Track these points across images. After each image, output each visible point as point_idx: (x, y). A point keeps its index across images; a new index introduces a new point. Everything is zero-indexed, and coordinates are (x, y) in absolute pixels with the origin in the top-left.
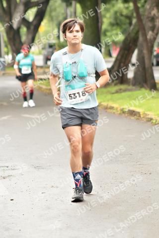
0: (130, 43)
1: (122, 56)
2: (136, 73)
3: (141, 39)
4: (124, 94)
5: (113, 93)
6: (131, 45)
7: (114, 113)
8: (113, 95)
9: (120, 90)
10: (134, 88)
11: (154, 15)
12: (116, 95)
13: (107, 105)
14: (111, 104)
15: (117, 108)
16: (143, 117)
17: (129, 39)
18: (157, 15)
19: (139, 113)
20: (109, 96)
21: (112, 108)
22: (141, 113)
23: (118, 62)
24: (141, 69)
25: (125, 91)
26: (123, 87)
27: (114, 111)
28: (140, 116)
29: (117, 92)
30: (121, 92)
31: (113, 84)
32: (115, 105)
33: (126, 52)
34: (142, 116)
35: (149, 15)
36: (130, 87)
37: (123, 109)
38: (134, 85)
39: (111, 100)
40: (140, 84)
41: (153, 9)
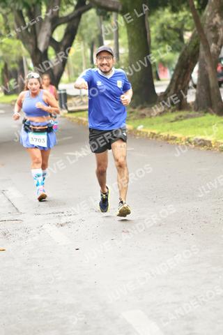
0: (188, 59)
1: (179, 76)
2: (198, 96)
3: (202, 53)
4: (185, 121)
5: (172, 122)
6: (189, 61)
7: (178, 144)
8: (173, 123)
9: (181, 117)
10: (197, 113)
11: (217, 23)
12: (176, 123)
13: (168, 135)
14: (172, 134)
15: (181, 138)
16: (215, 147)
17: (186, 54)
18: (220, 23)
19: (210, 142)
20: (168, 125)
21: (174, 138)
22: (212, 142)
23: (174, 83)
24: (204, 90)
25: (186, 117)
26: (183, 113)
27: (177, 142)
28: (211, 146)
29: (176, 120)
30: (182, 120)
31: (170, 111)
32: (178, 135)
33: (184, 71)
34: (213, 146)
35: (211, 24)
36: (193, 113)
37: (189, 138)
38: (197, 110)
39: (171, 128)
40: (204, 108)
41: (215, 16)
